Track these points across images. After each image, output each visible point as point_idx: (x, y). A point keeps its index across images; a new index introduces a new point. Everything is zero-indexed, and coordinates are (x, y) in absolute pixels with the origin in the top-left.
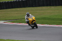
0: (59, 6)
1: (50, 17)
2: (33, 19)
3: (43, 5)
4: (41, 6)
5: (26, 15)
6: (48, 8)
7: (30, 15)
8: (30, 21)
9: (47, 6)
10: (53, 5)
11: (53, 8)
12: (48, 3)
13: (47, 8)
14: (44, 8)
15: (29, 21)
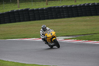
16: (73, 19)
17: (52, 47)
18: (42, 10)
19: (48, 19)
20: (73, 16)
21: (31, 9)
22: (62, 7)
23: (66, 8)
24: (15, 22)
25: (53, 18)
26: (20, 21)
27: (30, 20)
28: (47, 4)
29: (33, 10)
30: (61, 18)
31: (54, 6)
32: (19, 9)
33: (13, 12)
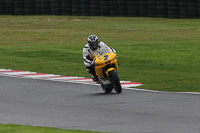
0: (96, 17)
1: (67, 51)
2: (109, 58)
3: (47, 11)
4: (40, 13)
5: (87, 45)
6: (61, 21)
7: (102, 44)
8: (98, 65)
9: (60, 14)
10: (79, 13)
11: (77, 21)
12: (63, 4)
13: (59, 21)
14: (50, 19)
15: (94, 65)
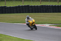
16: (56, 14)
17: (32, 29)
18: (37, 6)
19: (41, 12)
20: (56, 12)
21: (30, 5)
22: (50, 6)
23: (52, 6)
24: (20, 13)
25: (44, 12)
26: (23, 12)
27: (29, 13)
28: (41, 3)
29: (32, 6)
30: (48, 12)
31: (45, 4)
32: (23, 5)
33: (19, 7)
